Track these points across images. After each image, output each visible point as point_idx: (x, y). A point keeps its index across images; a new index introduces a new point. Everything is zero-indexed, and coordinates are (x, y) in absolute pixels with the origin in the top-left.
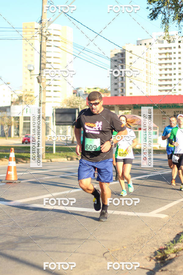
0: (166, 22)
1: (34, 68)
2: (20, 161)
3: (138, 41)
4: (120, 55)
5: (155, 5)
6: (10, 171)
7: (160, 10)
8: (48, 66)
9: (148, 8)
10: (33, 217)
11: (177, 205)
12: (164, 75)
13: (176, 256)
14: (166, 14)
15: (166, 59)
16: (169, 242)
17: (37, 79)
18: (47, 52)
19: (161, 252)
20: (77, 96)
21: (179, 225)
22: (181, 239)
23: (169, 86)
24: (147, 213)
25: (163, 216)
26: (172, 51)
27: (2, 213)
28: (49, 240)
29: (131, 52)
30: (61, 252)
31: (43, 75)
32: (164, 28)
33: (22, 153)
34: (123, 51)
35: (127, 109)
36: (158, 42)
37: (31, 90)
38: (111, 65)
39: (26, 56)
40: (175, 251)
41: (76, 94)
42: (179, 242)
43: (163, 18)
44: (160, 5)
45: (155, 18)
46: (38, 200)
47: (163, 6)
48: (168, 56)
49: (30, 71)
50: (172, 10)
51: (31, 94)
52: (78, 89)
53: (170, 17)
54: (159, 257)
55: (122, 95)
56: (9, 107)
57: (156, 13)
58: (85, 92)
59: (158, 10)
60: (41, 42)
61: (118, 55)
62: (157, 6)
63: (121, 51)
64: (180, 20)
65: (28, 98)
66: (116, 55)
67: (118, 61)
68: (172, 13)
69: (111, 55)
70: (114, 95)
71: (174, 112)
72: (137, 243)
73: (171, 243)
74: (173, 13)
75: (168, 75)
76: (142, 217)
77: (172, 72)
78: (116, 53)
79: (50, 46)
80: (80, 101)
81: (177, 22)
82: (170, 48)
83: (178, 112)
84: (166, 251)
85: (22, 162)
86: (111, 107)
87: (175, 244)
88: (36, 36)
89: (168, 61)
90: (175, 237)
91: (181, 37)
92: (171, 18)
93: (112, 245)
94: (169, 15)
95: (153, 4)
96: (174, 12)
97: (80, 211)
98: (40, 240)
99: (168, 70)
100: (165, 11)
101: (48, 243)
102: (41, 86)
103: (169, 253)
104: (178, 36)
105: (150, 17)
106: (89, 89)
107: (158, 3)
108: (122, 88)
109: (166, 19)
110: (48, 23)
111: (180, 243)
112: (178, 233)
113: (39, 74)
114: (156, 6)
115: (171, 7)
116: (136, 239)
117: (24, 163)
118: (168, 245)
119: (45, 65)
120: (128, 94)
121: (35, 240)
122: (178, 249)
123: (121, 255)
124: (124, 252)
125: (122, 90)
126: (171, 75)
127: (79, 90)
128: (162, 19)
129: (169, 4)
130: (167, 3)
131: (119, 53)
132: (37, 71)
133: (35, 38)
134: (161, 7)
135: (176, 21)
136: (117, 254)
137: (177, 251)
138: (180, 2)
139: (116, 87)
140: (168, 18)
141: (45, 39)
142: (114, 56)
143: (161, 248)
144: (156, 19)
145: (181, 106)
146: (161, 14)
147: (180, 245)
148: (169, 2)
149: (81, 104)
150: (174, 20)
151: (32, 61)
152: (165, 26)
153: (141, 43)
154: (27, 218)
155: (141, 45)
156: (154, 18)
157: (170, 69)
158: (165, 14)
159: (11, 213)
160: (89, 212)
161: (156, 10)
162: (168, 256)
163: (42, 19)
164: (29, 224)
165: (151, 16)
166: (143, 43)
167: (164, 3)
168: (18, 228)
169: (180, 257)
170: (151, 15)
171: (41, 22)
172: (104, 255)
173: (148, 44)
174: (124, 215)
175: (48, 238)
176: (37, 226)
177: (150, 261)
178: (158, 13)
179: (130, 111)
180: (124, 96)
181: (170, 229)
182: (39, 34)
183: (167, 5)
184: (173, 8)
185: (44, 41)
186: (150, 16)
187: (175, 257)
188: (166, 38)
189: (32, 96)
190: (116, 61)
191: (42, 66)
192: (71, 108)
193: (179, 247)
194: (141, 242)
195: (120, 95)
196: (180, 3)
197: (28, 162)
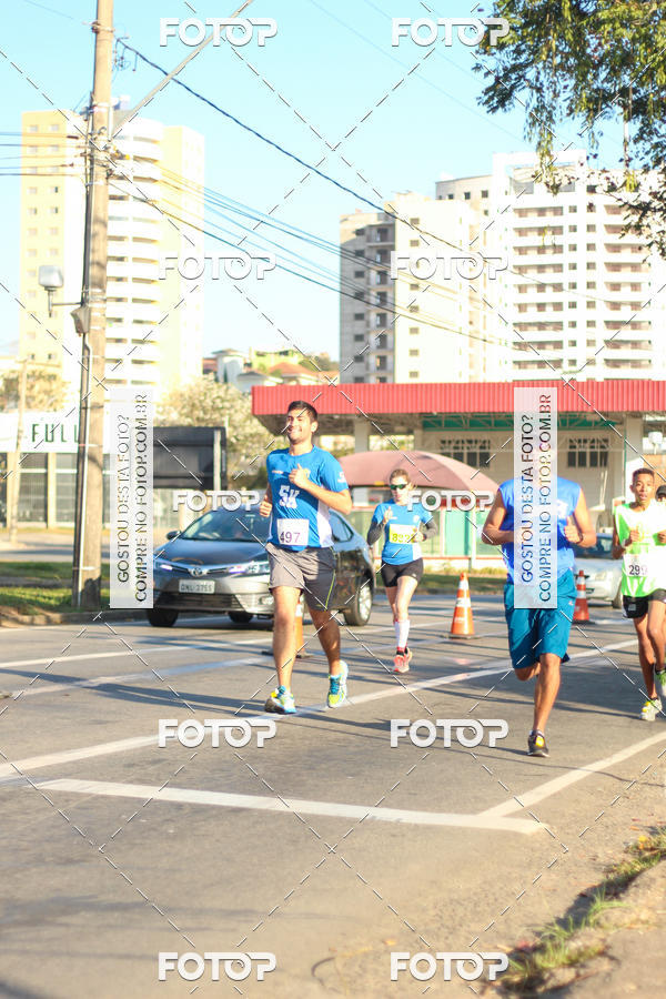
0: (544, 118)
1: (62, 279)
2: (7, 618)
3: (439, 184)
4: (374, 231)
5: (505, 59)
7: (523, 76)
8: (113, 269)
9: (478, 68)
10: (53, 827)
11: (579, 785)
12: (536, 308)
13: (578, 975)
14: (544, 89)
15: (541, 250)
16: (552, 925)
17: (72, 320)
18: (111, 218)
19: (520, 960)
20: (216, 380)
21: (586, 859)
22: (596, 912)
23: (551, 347)
24: (471, 816)
25: (530, 827)
26: (565, 220)
28: (116, 914)
29: (414, 222)
31: (96, 307)
32: (536, 139)
33: (17, 586)
34: (386, 219)
35: (398, 428)
36: (515, 187)
37: (50, 357)
38: (342, 270)
39: (34, 231)
40: (574, 958)
41: (216, 373)
42: (587, 924)
43: (534, 103)
44: (524, 56)
45: (503, 106)
46: (74, 762)
47: (533, 62)
48: (549, 239)
49: (49, 289)
50: (568, 76)
51: (50, 371)
52: (223, 353)
53: (560, 100)
54: (516, 979)
55: (383, 380)
57: (507, 85)
58: (249, 365)
59: (514, 76)
60: (91, 186)
61: (367, 232)
62: (513, 62)
63: (379, 220)
64: (596, 111)
65: (40, 385)
66: (359, 232)
67: (367, 254)
68: (566, 87)
69: (342, 234)
70: (352, 380)
71: (571, 441)
72: (434, 926)
73: (557, 928)
74: (569, 88)
75: (549, 309)
76: (453, 828)
77: (564, 297)
78: (360, 226)
79: (121, 198)
80: (229, 397)
81: (584, 119)
82: (558, 211)
83: (585, 441)
84: (539, 959)
85: (16, 621)
86: (340, 421)
87: (572, 931)
88: (72, 165)
89: (549, 258)
90: (572, 903)
91: (596, 175)
92: (562, 104)
93: (343, 934)
94: (556, 95)
95: (498, 55)
96: (572, 83)
97: (228, 807)
98: (83, 913)
99: (549, 290)
100: (542, 78)
101: (110, 926)
102: (87, 343)
103: (551, 965)
104: (585, 170)
105: (487, 102)
106: (260, 355)
107: (514, 52)
108: (382, 352)
109: (543, 107)
110: (116, 118)
111: (592, 930)
112: (582, 889)
113: (79, 300)
114: (510, 62)
115: (561, 66)
116: (432, 913)
117: (22, 623)
118: (547, 934)
119: (102, 266)
120: (401, 377)
121: (64, 913)
122: (582, 949)
123: (376, 972)
124: (386, 958)
125: (383, 359)
126: (558, 306)
127: (226, 360)
128: (531, 106)
129: (556, 55)
130: (550, 50)
131: (371, 226)
132: (72, 291)
133: (68, 170)
134: (526, 66)
135: (581, 114)
136: (360, 966)
137: (582, 960)
138: (593, 47)
139: (359, 348)
140: (551, 105)
141: (105, 174)
142: (354, 236)
143: (520, 945)
144: (507, 107)
145: (596, 423)
146: (528, 90)
147: (591, 937)
148: (554, 47)
149: (232, 411)
150: (572, 111)
151: (55, 252)
152: (541, 135)
153: (450, 193)
154: (34, 830)
155: (451, 197)
156: (502, 103)
157: (558, 287)
158: (539, 90)
160: (260, 811)
161: (506, 77)
162: (549, 978)
163: (94, 103)
164: (41, 855)
165: (492, 98)
166: (459, 191)
167: (535, 51)
169: (590, 982)
170: (491, 94)
171: (89, 111)
172: (313, 969)
173: (476, 195)
174: (386, 823)
175: (113, 907)
176: (69, 861)
177: (482, 993)
178: (513, 87)
179: (412, 437)
180: (389, 381)
181: (554, 876)
182: (81, 155)
183: (548, 56)
184: (569, 70)
185: (100, 181)
186: (486, 97)
187: (572, 983)
188: (544, 176)
189: (52, 377)
190: (359, 253)
191: (93, 271)
192: (196, 425)
193: (588, 943)
194: (449, 923)
195: (373, 380)
196: (595, 50)
197: (39, 619)
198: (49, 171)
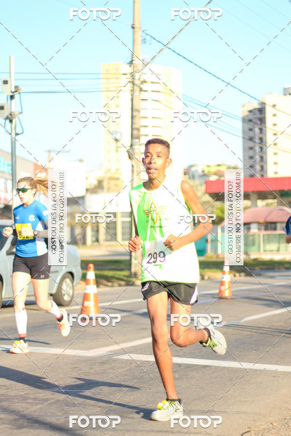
1: (122, 136)
2: (102, 284)
3: (285, 89)
4: (257, 111)
6: (88, 300)
8: (143, 131)
10: (126, 375)
17: (127, 154)
18: (142, 109)
20: (190, 178)
27: (77, 369)
29: (274, 106)
30: (174, 433)
31: (136, 147)
33: (106, 270)
34: (262, 105)
35: (269, 196)
37: (117, 170)
38: (243, 128)
41: (189, 175)
46: (134, 347)
49: (116, 141)
51: (117, 176)
52: (192, 166)
55: (262, 176)
56: (83, 198)
58: (203, 171)
60: (133, 95)
61: (254, 111)
63: (259, 106)
65: (112, 183)
66: (250, 111)
67: (254, 121)
69: (243, 112)
70: (249, 176)
78: (251, 108)
79: (146, 100)
80: (195, 185)
93: (254, 420)
97: (201, 365)
102: (133, 164)
106: (208, 166)
108: (261, 164)
113: (130, 145)
119: (139, 130)
120: (270, 174)
124: (273, 431)
125: (262, 167)
127: (193, 169)
131: (255, 109)
136: (262, 434)
139: (251, 162)
141: (139, 90)
142: (248, 113)
153: (290, 92)
154: (117, 376)
159: (91, 368)
160: (215, 367)
168: (104, 393)
171: (131, 63)
172: (241, 435)
174: (271, 371)
179: (276, 200)
180: (265, 176)
182: (129, 82)
185: (137, 93)
189: (118, 179)
190: (250, 121)
191: (135, 132)
195: (258, 176)
197: (116, 284)
198: (114, 89)
